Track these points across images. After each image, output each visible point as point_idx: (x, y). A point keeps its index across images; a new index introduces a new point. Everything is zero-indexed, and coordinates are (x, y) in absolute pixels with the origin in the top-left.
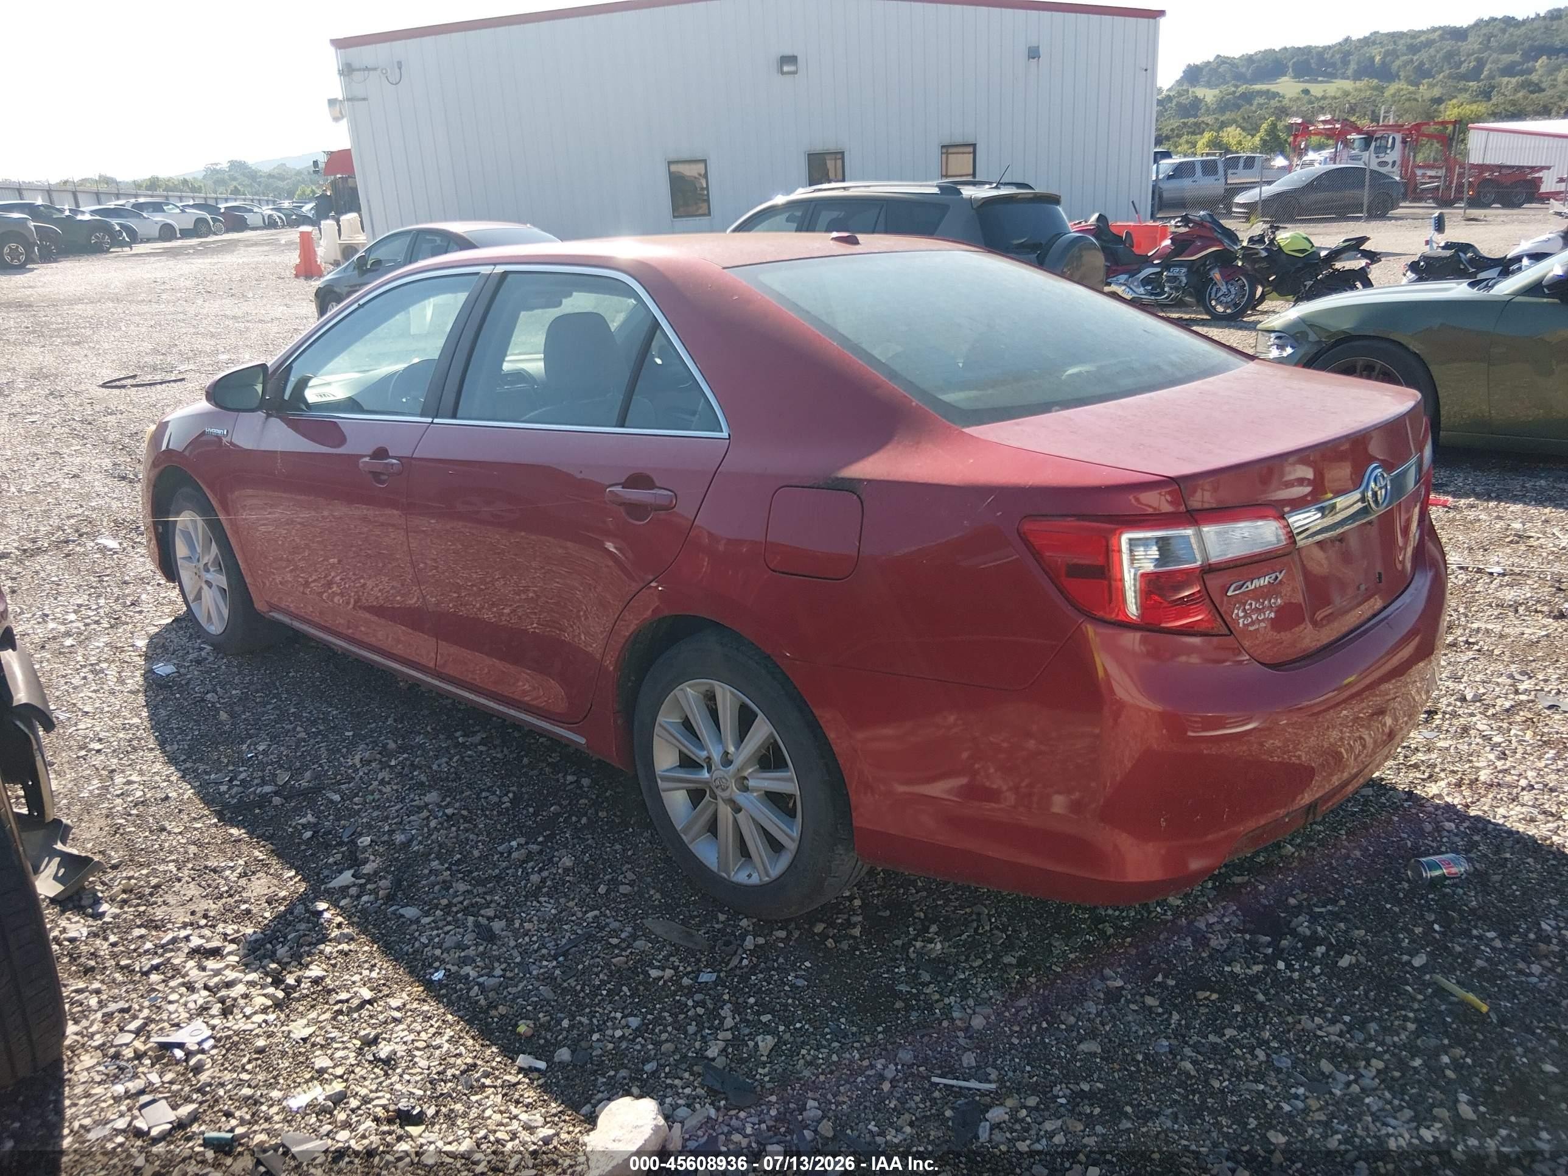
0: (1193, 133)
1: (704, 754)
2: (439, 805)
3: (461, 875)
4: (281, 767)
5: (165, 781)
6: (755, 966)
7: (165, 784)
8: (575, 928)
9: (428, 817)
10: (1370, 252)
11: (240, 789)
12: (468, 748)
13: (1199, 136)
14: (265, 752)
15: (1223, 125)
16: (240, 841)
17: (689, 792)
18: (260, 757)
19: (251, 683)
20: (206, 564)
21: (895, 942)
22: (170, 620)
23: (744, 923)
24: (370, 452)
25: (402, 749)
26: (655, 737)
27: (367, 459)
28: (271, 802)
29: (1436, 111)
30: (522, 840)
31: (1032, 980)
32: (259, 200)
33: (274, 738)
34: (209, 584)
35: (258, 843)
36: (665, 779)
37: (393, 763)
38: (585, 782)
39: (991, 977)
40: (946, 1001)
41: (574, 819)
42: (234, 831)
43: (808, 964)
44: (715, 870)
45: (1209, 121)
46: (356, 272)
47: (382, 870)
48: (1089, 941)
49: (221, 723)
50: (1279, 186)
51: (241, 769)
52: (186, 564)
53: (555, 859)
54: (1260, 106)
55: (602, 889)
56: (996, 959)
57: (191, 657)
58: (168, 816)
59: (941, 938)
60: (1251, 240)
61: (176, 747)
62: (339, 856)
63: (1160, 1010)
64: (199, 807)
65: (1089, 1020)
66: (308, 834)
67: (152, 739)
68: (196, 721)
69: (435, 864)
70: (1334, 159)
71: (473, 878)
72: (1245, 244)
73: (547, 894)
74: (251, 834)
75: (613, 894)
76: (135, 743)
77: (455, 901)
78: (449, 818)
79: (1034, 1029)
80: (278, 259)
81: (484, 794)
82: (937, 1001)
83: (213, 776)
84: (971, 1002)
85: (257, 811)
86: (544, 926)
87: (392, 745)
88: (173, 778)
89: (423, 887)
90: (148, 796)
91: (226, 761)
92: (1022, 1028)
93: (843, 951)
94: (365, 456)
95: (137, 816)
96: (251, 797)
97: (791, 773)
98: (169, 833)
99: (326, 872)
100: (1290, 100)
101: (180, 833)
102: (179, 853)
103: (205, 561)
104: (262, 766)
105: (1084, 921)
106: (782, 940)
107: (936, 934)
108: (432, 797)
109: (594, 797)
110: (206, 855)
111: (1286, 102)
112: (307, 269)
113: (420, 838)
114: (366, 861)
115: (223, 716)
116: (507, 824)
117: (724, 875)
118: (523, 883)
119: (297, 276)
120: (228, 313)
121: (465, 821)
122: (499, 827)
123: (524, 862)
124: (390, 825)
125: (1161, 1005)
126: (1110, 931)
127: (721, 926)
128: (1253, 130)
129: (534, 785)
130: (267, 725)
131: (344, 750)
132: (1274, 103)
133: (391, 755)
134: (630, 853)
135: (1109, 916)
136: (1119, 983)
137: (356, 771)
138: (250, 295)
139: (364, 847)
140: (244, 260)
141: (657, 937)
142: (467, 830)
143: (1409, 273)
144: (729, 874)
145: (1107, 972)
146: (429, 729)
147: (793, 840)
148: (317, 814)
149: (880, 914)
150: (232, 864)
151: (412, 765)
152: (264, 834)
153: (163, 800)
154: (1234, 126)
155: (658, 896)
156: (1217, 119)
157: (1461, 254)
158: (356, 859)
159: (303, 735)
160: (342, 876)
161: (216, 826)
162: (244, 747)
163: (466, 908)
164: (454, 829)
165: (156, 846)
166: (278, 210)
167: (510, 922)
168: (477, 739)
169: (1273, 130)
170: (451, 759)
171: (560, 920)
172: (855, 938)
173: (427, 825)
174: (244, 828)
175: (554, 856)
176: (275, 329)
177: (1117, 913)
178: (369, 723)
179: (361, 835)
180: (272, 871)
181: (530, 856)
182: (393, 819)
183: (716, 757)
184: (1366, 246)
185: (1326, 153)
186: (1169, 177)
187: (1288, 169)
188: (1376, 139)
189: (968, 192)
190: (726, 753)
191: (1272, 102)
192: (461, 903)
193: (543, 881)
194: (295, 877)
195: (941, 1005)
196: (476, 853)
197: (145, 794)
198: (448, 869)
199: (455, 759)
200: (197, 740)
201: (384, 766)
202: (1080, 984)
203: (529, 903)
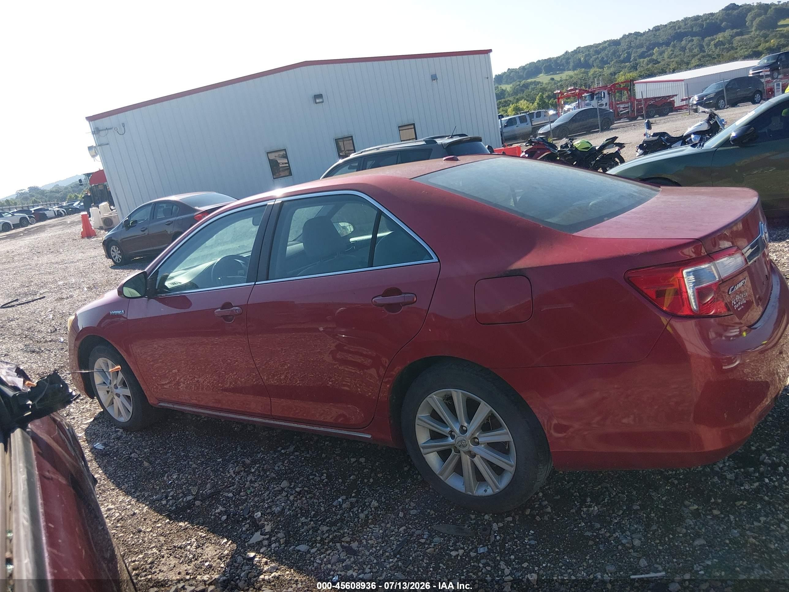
0: (505, 106)
1: (449, 429)
2: (289, 487)
3: (320, 522)
4: (190, 485)
5: (128, 505)
6: (504, 539)
7: (130, 506)
8: (397, 538)
9: (287, 495)
10: (619, 143)
11: (174, 501)
12: (289, 455)
13: (508, 107)
14: (177, 479)
15: (518, 100)
16: (187, 529)
17: (439, 453)
18: (176, 482)
19: (152, 444)
20: (116, 385)
21: (571, 511)
22: (92, 420)
23: (486, 517)
24: (220, 306)
25: (254, 462)
26: (416, 426)
27: (219, 310)
28: (194, 504)
29: (614, 79)
30: (344, 497)
31: (653, 515)
32: (50, 204)
33: (179, 471)
34: (118, 395)
35: (198, 528)
36: (424, 448)
37: (253, 470)
38: (362, 460)
39: (631, 518)
40: (614, 535)
41: (366, 481)
42: (181, 524)
43: (532, 532)
44: (464, 492)
45: (511, 100)
46: (125, 228)
47: (276, 528)
48: (668, 489)
49: (145, 468)
50: (558, 122)
51: (169, 490)
52: (101, 386)
53: (367, 504)
54: (533, 89)
55: (401, 514)
56: (629, 508)
57: (113, 437)
58: (139, 523)
59: (594, 504)
60: (561, 147)
61: (127, 485)
62: (247, 526)
63: (723, 516)
64: (154, 516)
65: (692, 528)
66: (224, 517)
67: (111, 484)
68: (131, 470)
69: (303, 519)
70: (578, 106)
71: (328, 523)
72: (559, 149)
73: (372, 523)
74: (192, 523)
75: (408, 517)
76: (102, 488)
77: (324, 537)
78: (299, 493)
79: (667, 539)
80: (69, 231)
81: (311, 477)
82: (610, 537)
83: (154, 497)
84: (628, 533)
85: (188, 511)
86: (380, 540)
87: (248, 461)
88: (133, 502)
89: (303, 533)
90: (123, 514)
91: (158, 488)
92: (660, 541)
93: (547, 521)
94: (218, 308)
95: (122, 527)
96: (182, 504)
97: (506, 430)
98: (145, 532)
99: (244, 536)
100: (546, 84)
101: (151, 531)
102: (155, 542)
103: (115, 383)
104: (180, 486)
105: (660, 480)
106: (511, 522)
107: (591, 502)
108: (285, 484)
109: (370, 467)
110: (171, 540)
111: (544, 85)
112: (88, 233)
113: (288, 507)
114: (263, 526)
115: (146, 464)
116: (331, 490)
117: (470, 493)
118: (356, 519)
119: (83, 237)
120: (53, 261)
121: (308, 493)
122: (327, 493)
123: (350, 509)
124: (268, 503)
125: (722, 513)
126: (676, 482)
127: (474, 521)
128: (532, 101)
129: (334, 467)
130: (172, 465)
131: (221, 469)
132: (539, 86)
133: (249, 466)
134: (405, 493)
135: (671, 475)
136: (696, 507)
137: (233, 479)
138: (61, 250)
139: (259, 518)
140: (51, 234)
141: (443, 534)
142: (311, 498)
143: (639, 150)
144: (472, 492)
145: (687, 503)
146: (262, 449)
147: (512, 466)
148: (224, 505)
149: (555, 498)
150: (189, 542)
151: (263, 470)
152: (199, 522)
153: (132, 515)
154: (523, 100)
155: (432, 512)
156: (514, 98)
157: (662, 138)
158: (258, 526)
159: (194, 466)
160: (254, 536)
161: (169, 523)
162: (165, 478)
163: (332, 539)
164: (304, 498)
165: (141, 541)
166: (61, 207)
167: (360, 542)
168: (292, 448)
169: (542, 99)
170: (283, 462)
171: (387, 536)
172: (549, 513)
173: (288, 499)
174: (186, 521)
175: (365, 502)
176: (82, 265)
177: (674, 472)
178: (228, 453)
179: (253, 512)
180: (213, 541)
181: (352, 505)
182: (267, 500)
183: (457, 430)
184: (617, 141)
185: (574, 104)
186: (505, 126)
187: (558, 115)
188: (596, 94)
189: (439, 141)
190: (462, 426)
191: (538, 86)
192: (328, 537)
193: (367, 516)
194: (227, 542)
195: (612, 538)
196: (323, 509)
197: (120, 514)
198: (311, 521)
199: (286, 462)
200: (136, 480)
201: (249, 473)
202: (678, 512)
203: (365, 530)
